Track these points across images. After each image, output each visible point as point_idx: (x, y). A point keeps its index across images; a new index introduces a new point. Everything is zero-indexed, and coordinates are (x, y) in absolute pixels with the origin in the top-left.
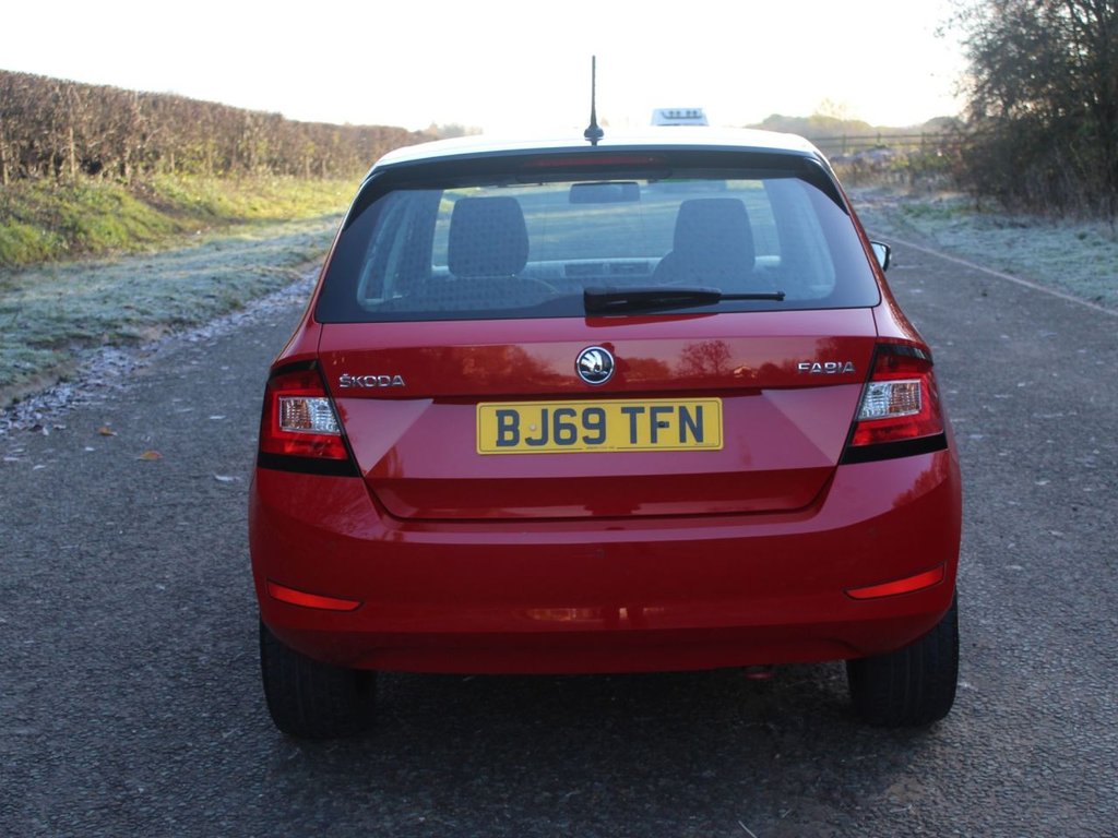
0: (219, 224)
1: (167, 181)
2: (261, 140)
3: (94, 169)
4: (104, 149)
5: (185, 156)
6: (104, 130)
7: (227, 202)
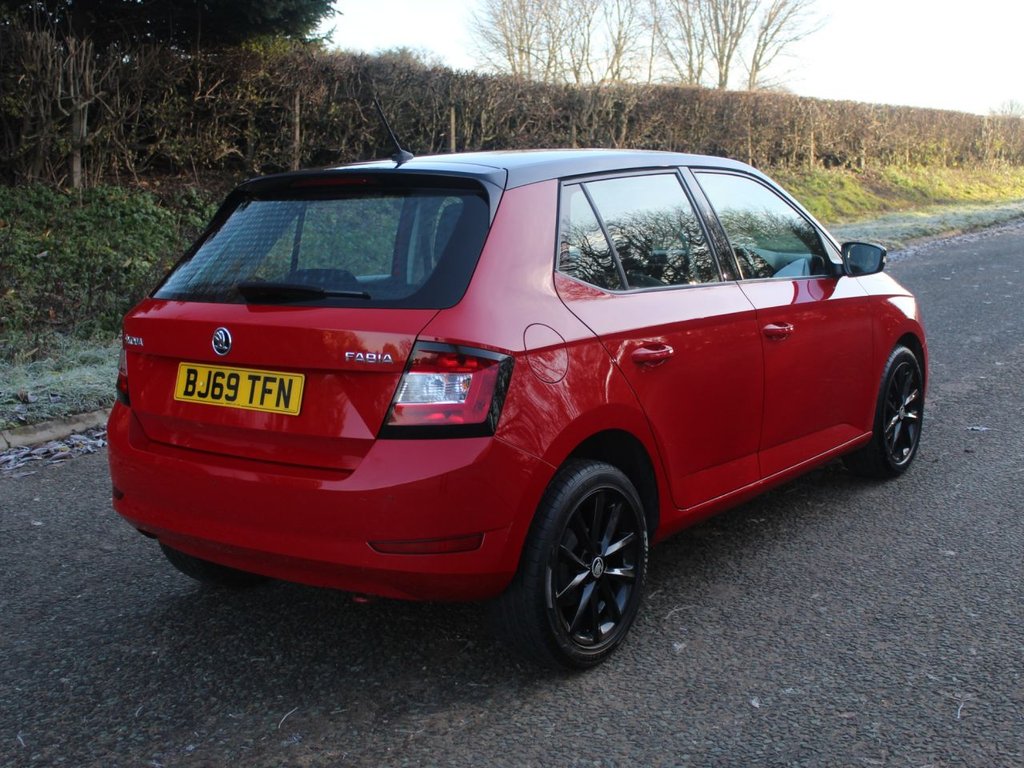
0: (929, 204)
2: (998, 139)
3: (837, 163)
4: (841, 148)
5: (919, 152)
6: (842, 132)
7: (946, 188)
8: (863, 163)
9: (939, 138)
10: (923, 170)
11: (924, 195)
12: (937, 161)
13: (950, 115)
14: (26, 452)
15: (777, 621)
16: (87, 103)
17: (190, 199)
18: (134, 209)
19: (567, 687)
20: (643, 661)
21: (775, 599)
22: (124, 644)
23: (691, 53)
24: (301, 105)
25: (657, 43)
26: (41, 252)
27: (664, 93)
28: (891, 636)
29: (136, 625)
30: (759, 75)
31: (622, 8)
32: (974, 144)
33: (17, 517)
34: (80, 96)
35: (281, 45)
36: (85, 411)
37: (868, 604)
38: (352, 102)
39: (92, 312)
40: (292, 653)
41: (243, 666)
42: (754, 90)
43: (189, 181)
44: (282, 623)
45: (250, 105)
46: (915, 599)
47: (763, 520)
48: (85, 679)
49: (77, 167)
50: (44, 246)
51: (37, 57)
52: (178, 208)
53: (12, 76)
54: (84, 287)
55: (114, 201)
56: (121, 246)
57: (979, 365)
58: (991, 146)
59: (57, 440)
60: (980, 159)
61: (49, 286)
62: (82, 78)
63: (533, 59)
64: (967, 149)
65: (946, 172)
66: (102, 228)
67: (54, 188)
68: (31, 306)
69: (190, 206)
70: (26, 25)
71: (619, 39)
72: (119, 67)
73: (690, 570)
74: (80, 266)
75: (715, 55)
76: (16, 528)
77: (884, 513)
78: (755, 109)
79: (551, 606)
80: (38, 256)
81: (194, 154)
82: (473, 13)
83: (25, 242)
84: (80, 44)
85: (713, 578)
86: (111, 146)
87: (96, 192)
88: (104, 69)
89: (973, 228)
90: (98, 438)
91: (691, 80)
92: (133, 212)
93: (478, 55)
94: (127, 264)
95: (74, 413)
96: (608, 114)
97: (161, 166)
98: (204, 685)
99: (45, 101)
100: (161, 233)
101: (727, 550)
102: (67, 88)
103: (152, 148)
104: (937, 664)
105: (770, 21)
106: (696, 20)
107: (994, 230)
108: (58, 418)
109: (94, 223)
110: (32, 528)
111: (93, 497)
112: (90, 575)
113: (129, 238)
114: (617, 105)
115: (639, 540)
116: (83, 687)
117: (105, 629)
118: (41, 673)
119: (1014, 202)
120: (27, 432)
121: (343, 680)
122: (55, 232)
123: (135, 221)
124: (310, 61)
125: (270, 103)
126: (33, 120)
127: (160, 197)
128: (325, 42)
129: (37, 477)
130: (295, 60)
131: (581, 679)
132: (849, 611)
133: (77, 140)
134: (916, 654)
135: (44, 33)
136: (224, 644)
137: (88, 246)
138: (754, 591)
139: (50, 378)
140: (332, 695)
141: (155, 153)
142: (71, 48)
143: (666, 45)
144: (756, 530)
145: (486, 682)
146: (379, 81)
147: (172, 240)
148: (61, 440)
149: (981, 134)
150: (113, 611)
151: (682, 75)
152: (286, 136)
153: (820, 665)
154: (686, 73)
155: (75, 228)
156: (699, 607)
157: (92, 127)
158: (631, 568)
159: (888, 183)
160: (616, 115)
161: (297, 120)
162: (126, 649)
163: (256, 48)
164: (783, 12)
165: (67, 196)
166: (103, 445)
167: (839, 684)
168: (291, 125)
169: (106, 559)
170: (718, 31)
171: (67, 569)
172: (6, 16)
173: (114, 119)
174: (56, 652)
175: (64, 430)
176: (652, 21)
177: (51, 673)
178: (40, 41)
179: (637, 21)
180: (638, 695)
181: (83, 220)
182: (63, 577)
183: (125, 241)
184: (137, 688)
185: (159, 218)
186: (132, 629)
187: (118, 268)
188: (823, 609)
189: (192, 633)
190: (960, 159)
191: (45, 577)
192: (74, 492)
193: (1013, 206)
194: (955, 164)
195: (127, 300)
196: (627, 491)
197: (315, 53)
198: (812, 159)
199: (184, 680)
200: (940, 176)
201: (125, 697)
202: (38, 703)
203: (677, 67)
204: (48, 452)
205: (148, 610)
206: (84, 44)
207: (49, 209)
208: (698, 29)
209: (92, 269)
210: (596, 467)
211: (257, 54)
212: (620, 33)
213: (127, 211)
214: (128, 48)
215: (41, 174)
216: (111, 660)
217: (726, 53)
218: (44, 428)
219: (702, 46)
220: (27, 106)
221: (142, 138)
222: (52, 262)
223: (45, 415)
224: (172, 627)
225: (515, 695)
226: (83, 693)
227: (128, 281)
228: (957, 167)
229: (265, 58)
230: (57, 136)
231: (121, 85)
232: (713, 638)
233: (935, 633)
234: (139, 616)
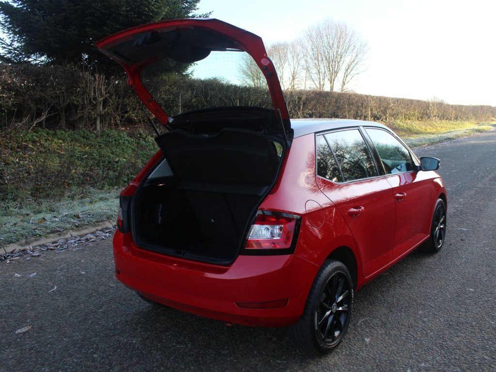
0: (413, 134)
1: (399, 122)
2: (435, 110)
3: (378, 119)
4: (380, 113)
5: (407, 115)
6: (380, 108)
7: (418, 128)
8: (388, 119)
9: (415, 110)
10: (409, 122)
11: (410, 131)
12: (413, 118)
13: (418, 101)
14: (78, 239)
15: (407, 326)
16: (102, 99)
17: (140, 134)
18: (120, 138)
19: (322, 363)
20: (353, 348)
21: (403, 314)
22: (121, 336)
23: (320, 79)
24: (182, 99)
25: (307, 75)
26: (85, 155)
27: (316, 93)
28: (460, 334)
29: (126, 326)
30: (345, 87)
31: (295, 63)
32: (426, 112)
33: (75, 270)
34: (100, 96)
35: (175, 76)
36: (101, 221)
37: (444, 317)
38: (201, 97)
39: (104, 179)
40: (195, 343)
41: (174, 350)
42: (343, 92)
43: (140, 127)
44: (189, 326)
45: (163, 99)
46: (464, 313)
47: (387, 273)
48: (104, 355)
49: (98, 122)
50: (86, 153)
51: (84, 82)
52: (136, 138)
53: (75, 89)
54: (101, 169)
55: (112, 135)
56: (115, 153)
57: (453, 201)
58: (433, 113)
59: (91, 233)
60: (429, 117)
61: (88, 169)
62: (101, 89)
63: (261, 81)
64: (424, 114)
65: (417, 122)
66: (108, 146)
67: (90, 131)
68: (81, 176)
69: (140, 137)
70: (80, 70)
71: (294, 74)
72: (115, 85)
73: (363, 299)
74: (99, 160)
75: (329, 80)
76: (74, 275)
77: (437, 270)
78: (349, 99)
79: (316, 329)
80: (84, 157)
81: (142, 117)
82: (240, 65)
83: (79, 152)
84: (100, 77)
85: (374, 303)
86: (111, 115)
87: (105, 132)
88: (109, 86)
89: (432, 144)
90: (107, 232)
91: (320, 88)
92: (119, 140)
93: (242, 80)
94: (117, 160)
95: (97, 222)
96: (295, 101)
97: (130, 122)
98: (157, 360)
99: (87, 98)
100: (130, 147)
101: (376, 289)
102: (95, 93)
103: (126, 115)
104: (486, 350)
105: (349, 67)
106: (322, 66)
107: (439, 144)
108: (91, 224)
109: (105, 144)
110: (81, 275)
111: (105, 260)
112: (105, 299)
113: (118, 150)
114: (299, 98)
115: (350, 293)
116: (103, 360)
117: (112, 328)
118: (85, 351)
119: (443, 133)
120: (79, 230)
121: (220, 359)
122: (90, 147)
123: (120, 143)
124: (185, 82)
125: (170, 98)
126: (82, 105)
127: (129, 134)
128: (190, 75)
129: (83, 250)
130: (179, 82)
131: (327, 358)
132: (437, 320)
133: (99, 113)
134: (474, 344)
135: (87, 73)
136: (164, 337)
137: (103, 153)
138: (393, 310)
139: (88, 207)
140: (216, 367)
141: (128, 117)
142: (97, 78)
143: (311, 76)
144: (386, 279)
145: (285, 360)
146: (211, 89)
147: (134, 150)
148: (92, 233)
149: (429, 108)
150: (115, 318)
151: (317, 87)
152: (176, 110)
153: (433, 350)
154: (318, 86)
155: (97, 146)
156: (371, 319)
157: (104, 108)
158: (347, 306)
159: (397, 126)
160: (299, 102)
161: (180, 104)
162: (121, 339)
163: (165, 77)
164: (353, 64)
165: (95, 134)
166: (109, 236)
167: (445, 361)
168: (178, 106)
169: (112, 291)
170: (330, 71)
171: (95, 296)
172: (73, 67)
173: (112, 105)
174: (91, 340)
175: (93, 229)
176: (306, 67)
177: (89, 352)
178: (85, 76)
179: (300, 67)
180: (355, 368)
181: (100, 143)
182: (94, 300)
183: (116, 151)
184: (128, 361)
185: (129, 142)
186: (124, 328)
187: (114, 161)
188: (425, 319)
189: (150, 331)
190: (422, 118)
191: (86, 300)
192: (98, 258)
193: (444, 135)
194: (420, 119)
195: (117, 174)
196: (346, 273)
197: (187, 79)
198: (369, 117)
199: (148, 357)
200: (415, 124)
201: (123, 366)
202: (84, 368)
203: (315, 84)
204: (87, 239)
205: (130, 318)
206: (101, 76)
207: (88, 139)
208: (322, 70)
209: (104, 162)
210: (334, 263)
211: (165, 80)
212: (294, 72)
213: (117, 139)
214: (118, 78)
215: (85, 125)
216: (116, 345)
217: (333, 79)
218: (85, 229)
219: (324, 76)
220: (80, 100)
221: (123, 111)
222: (88, 159)
223: (86, 223)
224: (141, 328)
225: (299, 367)
226: (103, 363)
227: (117, 166)
228: (421, 120)
229: (168, 81)
230: (91, 111)
231: (115, 91)
232: (381, 335)
233: (478, 332)
234: (127, 322)
